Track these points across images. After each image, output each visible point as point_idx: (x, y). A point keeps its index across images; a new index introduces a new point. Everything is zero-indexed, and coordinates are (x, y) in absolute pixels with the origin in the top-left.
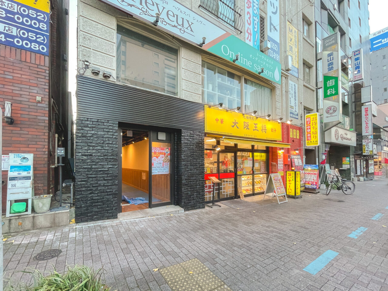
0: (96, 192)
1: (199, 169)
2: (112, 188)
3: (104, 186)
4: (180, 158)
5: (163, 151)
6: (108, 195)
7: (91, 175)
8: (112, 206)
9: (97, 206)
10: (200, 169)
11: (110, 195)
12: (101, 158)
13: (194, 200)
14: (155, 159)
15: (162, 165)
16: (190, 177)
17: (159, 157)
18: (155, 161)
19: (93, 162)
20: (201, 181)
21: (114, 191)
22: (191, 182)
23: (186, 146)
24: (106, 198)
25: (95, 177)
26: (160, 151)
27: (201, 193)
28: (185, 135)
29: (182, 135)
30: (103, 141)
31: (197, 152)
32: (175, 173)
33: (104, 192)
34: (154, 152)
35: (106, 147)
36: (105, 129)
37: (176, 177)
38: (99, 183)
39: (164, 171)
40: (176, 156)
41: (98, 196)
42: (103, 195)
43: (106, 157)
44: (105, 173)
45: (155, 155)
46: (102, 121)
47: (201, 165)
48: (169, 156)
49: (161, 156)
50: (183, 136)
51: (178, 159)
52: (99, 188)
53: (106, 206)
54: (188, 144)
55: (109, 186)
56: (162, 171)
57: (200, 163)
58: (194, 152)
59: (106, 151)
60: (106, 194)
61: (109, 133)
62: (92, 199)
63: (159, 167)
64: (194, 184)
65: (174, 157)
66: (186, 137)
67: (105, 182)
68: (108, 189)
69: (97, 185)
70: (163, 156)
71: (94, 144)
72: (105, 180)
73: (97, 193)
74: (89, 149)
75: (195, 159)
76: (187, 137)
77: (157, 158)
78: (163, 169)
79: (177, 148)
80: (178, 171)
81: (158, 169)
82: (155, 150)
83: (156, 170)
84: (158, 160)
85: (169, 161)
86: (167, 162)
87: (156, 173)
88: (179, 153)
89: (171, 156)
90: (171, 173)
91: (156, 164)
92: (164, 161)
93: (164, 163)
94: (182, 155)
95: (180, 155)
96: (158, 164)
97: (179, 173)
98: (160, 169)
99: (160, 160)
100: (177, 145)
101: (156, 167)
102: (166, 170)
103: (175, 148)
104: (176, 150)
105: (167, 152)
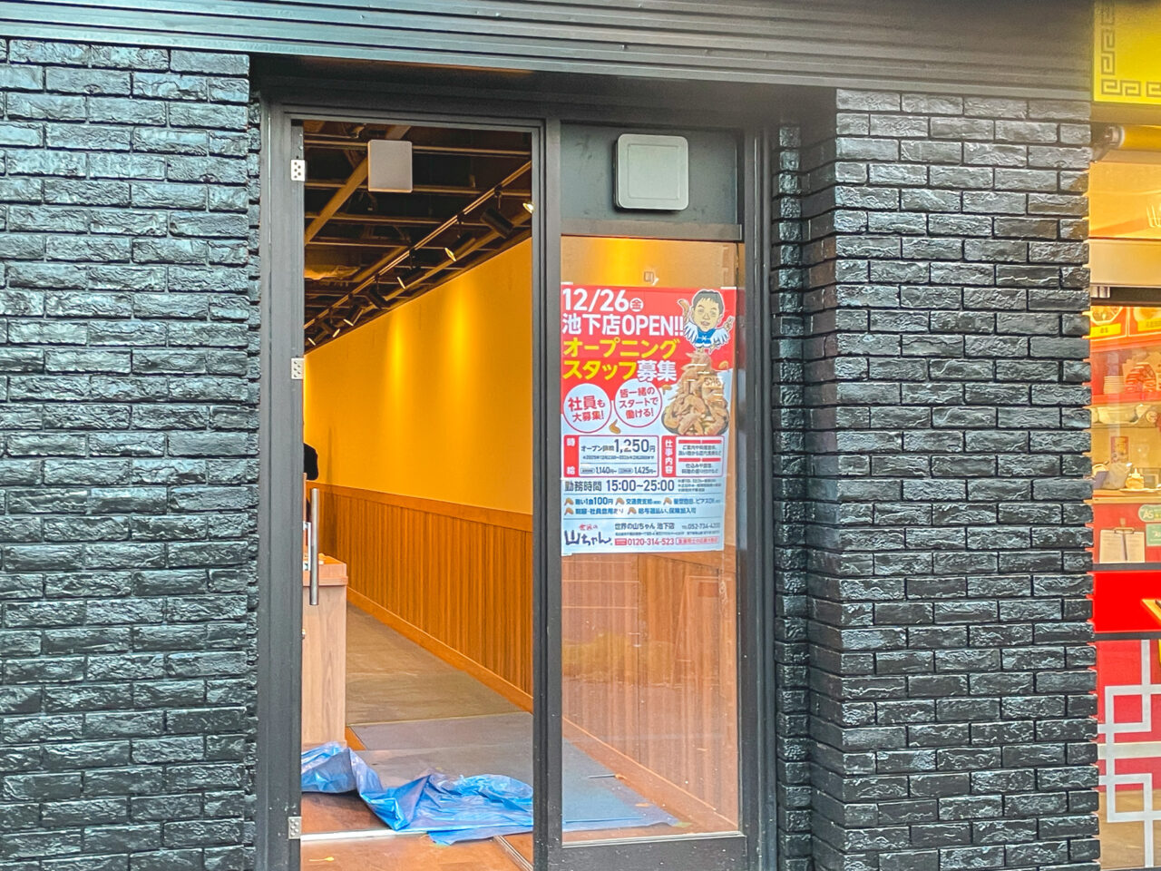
0: (76, 699)
1: (1022, 508)
2: (203, 667)
3: (135, 641)
4: (826, 396)
5: (670, 326)
6: (164, 729)
7: (34, 539)
8: (200, 832)
9: (78, 822)
10: (1037, 509)
11: (183, 727)
12: (113, 390)
13: (971, 838)
14: (590, 401)
15: (654, 464)
16: (928, 593)
17: (630, 385)
18: (593, 424)
19: (50, 426)
20: (1050, 638)
21: (213, 696)
22: (933, 644)
23: (878, 267)
24: (151, 752)
25: (67, 566)
26: (637, 328)
27: (1052, 776)
28: (873, 148)
29: (845, 145)
30: (126, 242)
31: (1007, 322)
33: (130, 705)
34: (584, 337)
35: (150, 289)
36: (145, 133)
37: (791, 583)
38: (95, 612)
39: (680, 522)
40: (786, 372)
41: (90, 734)
42: (127, 727)
43: (154, 384)
44: (143, 526)
45: (593, 367)
46: (122, 56)
47: (1055, 471)
48: (725, 377)
49: (646, 369)
50: (851, 159)
51: (804, 407)
52: (98, 664)
53: (154, 826)
54: (909, 246)
55: (177, 645)
56: (654, 520)
57: (1042, 440)
58: (964, 329)
59: (157, 326)
60: (155, 716)
61: (180, 166)
62: (45, 760)
63: (630, 486)
64: (971, 668)
65: (775, 384)
66: (879, 173)
67: (144, 607)
68: (168, 672)
69: (78, 632)
70: (667, 370)
71: (60, 271)
72: (142, 590)
73: (77, 708)
74: (25, 315)
75: (980, 401)
76: (899, 173)
77: (612, 397)
78: (668, 501)
79: (801, 291)
80: (806, 523)
81: (620, 501)
82: (587, 312)
83: (595, 507)
84: (623, 412)
85: (720, 422)
86: (704, 428)
87: (601, 541)
88: (813, 336)
89: (743, 375)
90: (744, 545)
91: (597, 453)
92: (672, 422)
93: (673, 439)
94: (840, 355)
95: (825, 358)
96: (618, 454)
97: (817, 548)
98: (634, 501)
99: (635, 408)
100: (801, 258)
101: (598, 486)
102: (694, 510)
103: (781, 285)
104: (788, 307)
105: (705, 330)
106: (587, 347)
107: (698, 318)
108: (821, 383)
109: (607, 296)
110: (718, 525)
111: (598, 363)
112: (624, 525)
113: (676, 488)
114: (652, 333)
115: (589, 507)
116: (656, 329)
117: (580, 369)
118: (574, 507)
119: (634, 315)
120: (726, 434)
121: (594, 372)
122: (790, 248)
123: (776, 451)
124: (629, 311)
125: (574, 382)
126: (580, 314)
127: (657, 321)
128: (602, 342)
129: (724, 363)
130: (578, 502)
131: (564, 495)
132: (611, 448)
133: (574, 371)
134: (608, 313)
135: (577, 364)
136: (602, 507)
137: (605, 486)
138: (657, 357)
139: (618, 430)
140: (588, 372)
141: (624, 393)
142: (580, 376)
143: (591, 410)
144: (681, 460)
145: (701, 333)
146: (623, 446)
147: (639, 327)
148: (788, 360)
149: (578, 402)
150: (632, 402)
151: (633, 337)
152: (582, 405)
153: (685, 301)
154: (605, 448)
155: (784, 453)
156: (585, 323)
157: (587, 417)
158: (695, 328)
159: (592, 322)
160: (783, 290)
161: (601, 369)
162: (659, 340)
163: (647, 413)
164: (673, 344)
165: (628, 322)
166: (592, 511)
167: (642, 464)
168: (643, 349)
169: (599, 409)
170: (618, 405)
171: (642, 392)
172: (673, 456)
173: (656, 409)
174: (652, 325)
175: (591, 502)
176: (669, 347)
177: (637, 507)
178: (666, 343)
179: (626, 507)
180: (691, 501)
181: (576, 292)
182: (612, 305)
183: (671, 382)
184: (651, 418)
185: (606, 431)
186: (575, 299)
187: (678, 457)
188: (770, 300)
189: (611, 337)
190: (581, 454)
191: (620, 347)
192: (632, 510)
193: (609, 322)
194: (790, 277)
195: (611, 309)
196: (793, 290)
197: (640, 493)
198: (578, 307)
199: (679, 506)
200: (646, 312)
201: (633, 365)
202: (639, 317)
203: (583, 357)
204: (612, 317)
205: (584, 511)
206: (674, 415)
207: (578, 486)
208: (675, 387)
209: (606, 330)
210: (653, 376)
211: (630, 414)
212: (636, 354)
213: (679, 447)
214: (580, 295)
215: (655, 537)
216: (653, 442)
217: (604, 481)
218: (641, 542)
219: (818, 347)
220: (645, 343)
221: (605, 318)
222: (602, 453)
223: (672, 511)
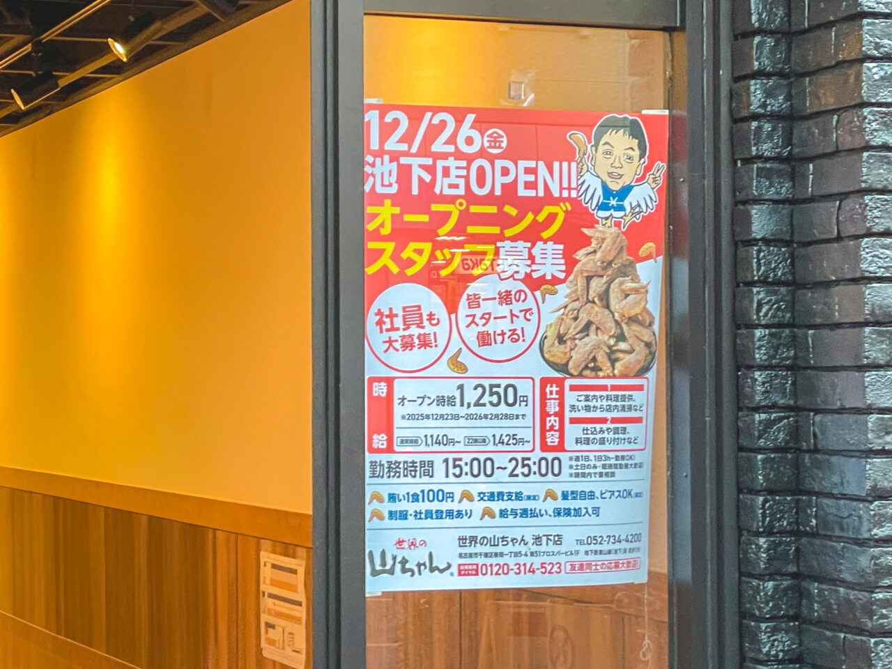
4: (839, 304)
5: (554, 179)
14: (413, 315)
15: (526, 428)
17: (484, 286)
18: (416, 358)
26: (496, 183)
32: (746, 571)
34: (402, 199)
39: (572, 531)
40: (762, 263)
45: (418, 254)
48: (650, 272)
49: (513, 256)
51: (796, 325)
56: (526, 529)
63: (484, 468)
65: (742, 284)
70: (549, 259)
77: (452, 308)
78: (550, 495)
79: (789, 119)
80: (796, 533)
81: (467, 496)
82: (407, 154)
83: (424, 506)
84: (471, 335)
85: (641, 353)
86: (613, 362)
87: (432, 569)
88: (812, 200)
89: (682, 269)
90: (686, 573)
91: (426, 410)
92: (557, 352)
93: (560, 383)
94: (870, 234)
95: (839, 238)
96: (463, 411)
97: (820, 580)
98: (492, 496)
99: (492, 327)
100: (788, 60)
101: (427, 469)
102: (596, 511)
103: (755, 107)
104: (766, 148)
105: (615, 186)
106: (408, 218)
107: (603, 165)
108: (828, 284)
109: (443, 123)
110: (637, 537)
111: (427, 247)
112: (473, 539)
113: (566, 470)
114: (522, 192)
115: (411, 507)
116: (529, 185)
117: (395, 257)
118: (386, 507)
119: (492, 159)
120: (651, 374)
121: (421, 261)
122: (770, 41)
123: (742, 404)
124: (482, 153)
125: (386, 280)
126: (395, 156)
127: (533, 171)
128: (435, 207)
129: (649, 246)
130: (392, 498)
131: (372, 486)
132: (451, 401)
133: (385, 260)
134: (445, 156)
135: (390, 247)
136: (435, 506)
137: (439, 469)
138: (532, 235)
139: (464, 368)
140: (411, 263)
141: (474, 301)
142: (395, 269)
143: (414, 331)
144: (574, 421)
145: (607, 192)
146: (471, 396)
147: (500, 180)
148: (766, 241)
149: (391, 316)
150: (487, 317)
151: (489, 199)
152: (398, 322)
153: (581, 136)
154: (441, 401)
155: (757, 409)
156: (405, 172)
157: (407, 345)
158: (596, 185)
159: (417, 172)
160: (756, 117)
161: (433, 256)
162: (535, 205)
163: (515, 336)
164: (560, 211)
165: (481, 172)
166: (417, 515)
167: (503, 428)
168: (505, 221)
169: (428, 329)
170: (464, 321)
171: (505, 298)
172: (560, 414)
173: (530, 329)
174: (524, 178)
175: (415, 498)
176: (552, 218)
177: (496, 506)
178: (548, 210)
179: (478, 507)
180: (591, 495)
181: (389, 118)
182: (452, 140)
183: (555, 281)
184: (521, 346)
185: (443, 368)
186: (387, 130)
187: (568, 415)
188: (731, 134)
189: (452, 200)
190: (398, 411)
191: (466, 218)
192: (488, 513)
193: (446, 172)
194: (769, 93)
195: (451, 149)
196: (775, 117)
197: (501, 482)
198: (390, 144)
199: (571, 504)
200: (512, 154)
201: (490, 248)
202: (499, 164)
203: (403, 234)
204: (451, 162)
205: (404, 515)
206: (561, 339)
207: (393, 468)
208: (563, 289)
209: (441, 186)
210: (523, 270)
211: (484, 339)
212: (495, 230)
213: (571, 398)
214: (396, 122)
215: (528, 560)
216: (524, 388)
217: (438, 460)
218: (504, 570)
219: (825, 217)
220: (511, 211)
221: (440, 164)
222: (436, 409)
223: (558, 513)
